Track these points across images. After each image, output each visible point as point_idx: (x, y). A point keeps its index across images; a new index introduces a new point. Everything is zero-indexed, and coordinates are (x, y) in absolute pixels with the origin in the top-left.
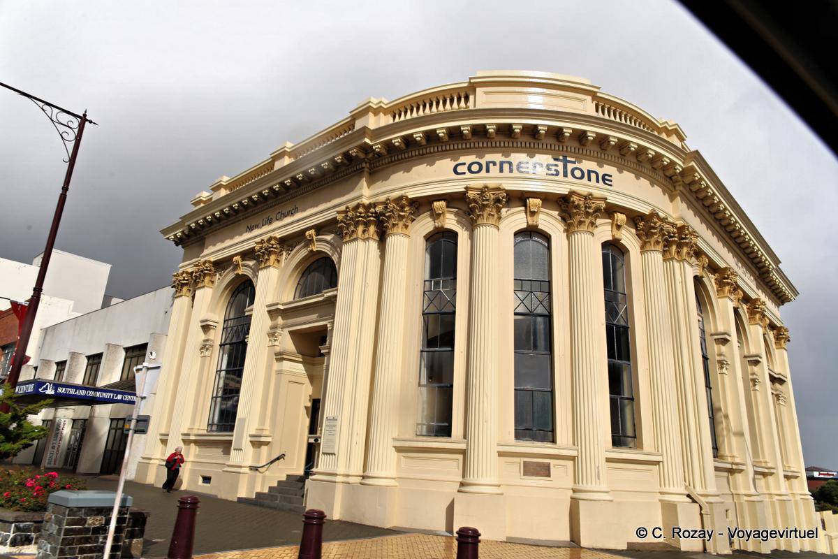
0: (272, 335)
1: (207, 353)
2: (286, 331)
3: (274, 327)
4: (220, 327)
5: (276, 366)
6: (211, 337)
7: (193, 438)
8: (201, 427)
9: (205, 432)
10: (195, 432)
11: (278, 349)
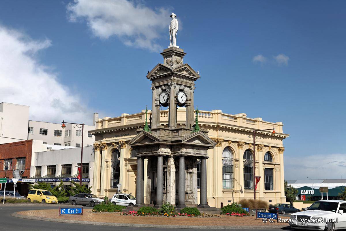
0: (126, 166)
1: (108, 168)
2: (129, 165)
3: (126, 164)
4: (110, 161)
5: (127, 173)
6: (108, 164)
7: (108, 190)
8: (109, 187)
9: (110, 189)
10: (108, 189)
11: (127, 169)
